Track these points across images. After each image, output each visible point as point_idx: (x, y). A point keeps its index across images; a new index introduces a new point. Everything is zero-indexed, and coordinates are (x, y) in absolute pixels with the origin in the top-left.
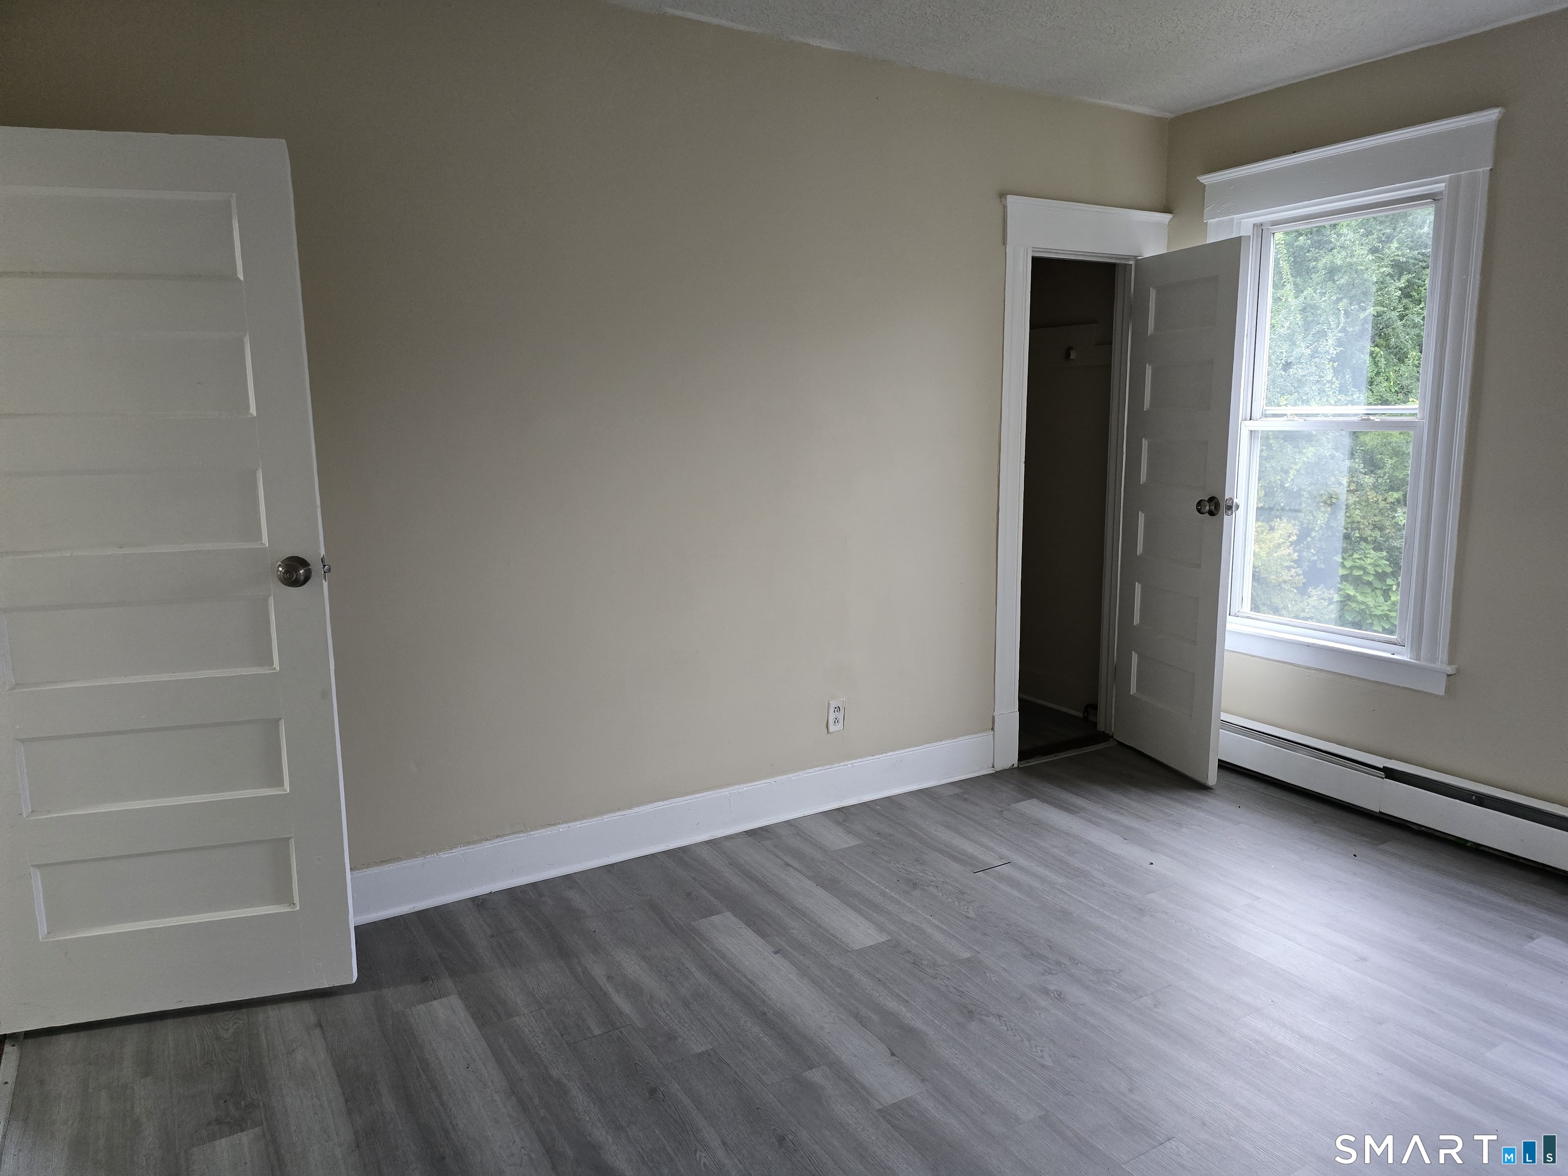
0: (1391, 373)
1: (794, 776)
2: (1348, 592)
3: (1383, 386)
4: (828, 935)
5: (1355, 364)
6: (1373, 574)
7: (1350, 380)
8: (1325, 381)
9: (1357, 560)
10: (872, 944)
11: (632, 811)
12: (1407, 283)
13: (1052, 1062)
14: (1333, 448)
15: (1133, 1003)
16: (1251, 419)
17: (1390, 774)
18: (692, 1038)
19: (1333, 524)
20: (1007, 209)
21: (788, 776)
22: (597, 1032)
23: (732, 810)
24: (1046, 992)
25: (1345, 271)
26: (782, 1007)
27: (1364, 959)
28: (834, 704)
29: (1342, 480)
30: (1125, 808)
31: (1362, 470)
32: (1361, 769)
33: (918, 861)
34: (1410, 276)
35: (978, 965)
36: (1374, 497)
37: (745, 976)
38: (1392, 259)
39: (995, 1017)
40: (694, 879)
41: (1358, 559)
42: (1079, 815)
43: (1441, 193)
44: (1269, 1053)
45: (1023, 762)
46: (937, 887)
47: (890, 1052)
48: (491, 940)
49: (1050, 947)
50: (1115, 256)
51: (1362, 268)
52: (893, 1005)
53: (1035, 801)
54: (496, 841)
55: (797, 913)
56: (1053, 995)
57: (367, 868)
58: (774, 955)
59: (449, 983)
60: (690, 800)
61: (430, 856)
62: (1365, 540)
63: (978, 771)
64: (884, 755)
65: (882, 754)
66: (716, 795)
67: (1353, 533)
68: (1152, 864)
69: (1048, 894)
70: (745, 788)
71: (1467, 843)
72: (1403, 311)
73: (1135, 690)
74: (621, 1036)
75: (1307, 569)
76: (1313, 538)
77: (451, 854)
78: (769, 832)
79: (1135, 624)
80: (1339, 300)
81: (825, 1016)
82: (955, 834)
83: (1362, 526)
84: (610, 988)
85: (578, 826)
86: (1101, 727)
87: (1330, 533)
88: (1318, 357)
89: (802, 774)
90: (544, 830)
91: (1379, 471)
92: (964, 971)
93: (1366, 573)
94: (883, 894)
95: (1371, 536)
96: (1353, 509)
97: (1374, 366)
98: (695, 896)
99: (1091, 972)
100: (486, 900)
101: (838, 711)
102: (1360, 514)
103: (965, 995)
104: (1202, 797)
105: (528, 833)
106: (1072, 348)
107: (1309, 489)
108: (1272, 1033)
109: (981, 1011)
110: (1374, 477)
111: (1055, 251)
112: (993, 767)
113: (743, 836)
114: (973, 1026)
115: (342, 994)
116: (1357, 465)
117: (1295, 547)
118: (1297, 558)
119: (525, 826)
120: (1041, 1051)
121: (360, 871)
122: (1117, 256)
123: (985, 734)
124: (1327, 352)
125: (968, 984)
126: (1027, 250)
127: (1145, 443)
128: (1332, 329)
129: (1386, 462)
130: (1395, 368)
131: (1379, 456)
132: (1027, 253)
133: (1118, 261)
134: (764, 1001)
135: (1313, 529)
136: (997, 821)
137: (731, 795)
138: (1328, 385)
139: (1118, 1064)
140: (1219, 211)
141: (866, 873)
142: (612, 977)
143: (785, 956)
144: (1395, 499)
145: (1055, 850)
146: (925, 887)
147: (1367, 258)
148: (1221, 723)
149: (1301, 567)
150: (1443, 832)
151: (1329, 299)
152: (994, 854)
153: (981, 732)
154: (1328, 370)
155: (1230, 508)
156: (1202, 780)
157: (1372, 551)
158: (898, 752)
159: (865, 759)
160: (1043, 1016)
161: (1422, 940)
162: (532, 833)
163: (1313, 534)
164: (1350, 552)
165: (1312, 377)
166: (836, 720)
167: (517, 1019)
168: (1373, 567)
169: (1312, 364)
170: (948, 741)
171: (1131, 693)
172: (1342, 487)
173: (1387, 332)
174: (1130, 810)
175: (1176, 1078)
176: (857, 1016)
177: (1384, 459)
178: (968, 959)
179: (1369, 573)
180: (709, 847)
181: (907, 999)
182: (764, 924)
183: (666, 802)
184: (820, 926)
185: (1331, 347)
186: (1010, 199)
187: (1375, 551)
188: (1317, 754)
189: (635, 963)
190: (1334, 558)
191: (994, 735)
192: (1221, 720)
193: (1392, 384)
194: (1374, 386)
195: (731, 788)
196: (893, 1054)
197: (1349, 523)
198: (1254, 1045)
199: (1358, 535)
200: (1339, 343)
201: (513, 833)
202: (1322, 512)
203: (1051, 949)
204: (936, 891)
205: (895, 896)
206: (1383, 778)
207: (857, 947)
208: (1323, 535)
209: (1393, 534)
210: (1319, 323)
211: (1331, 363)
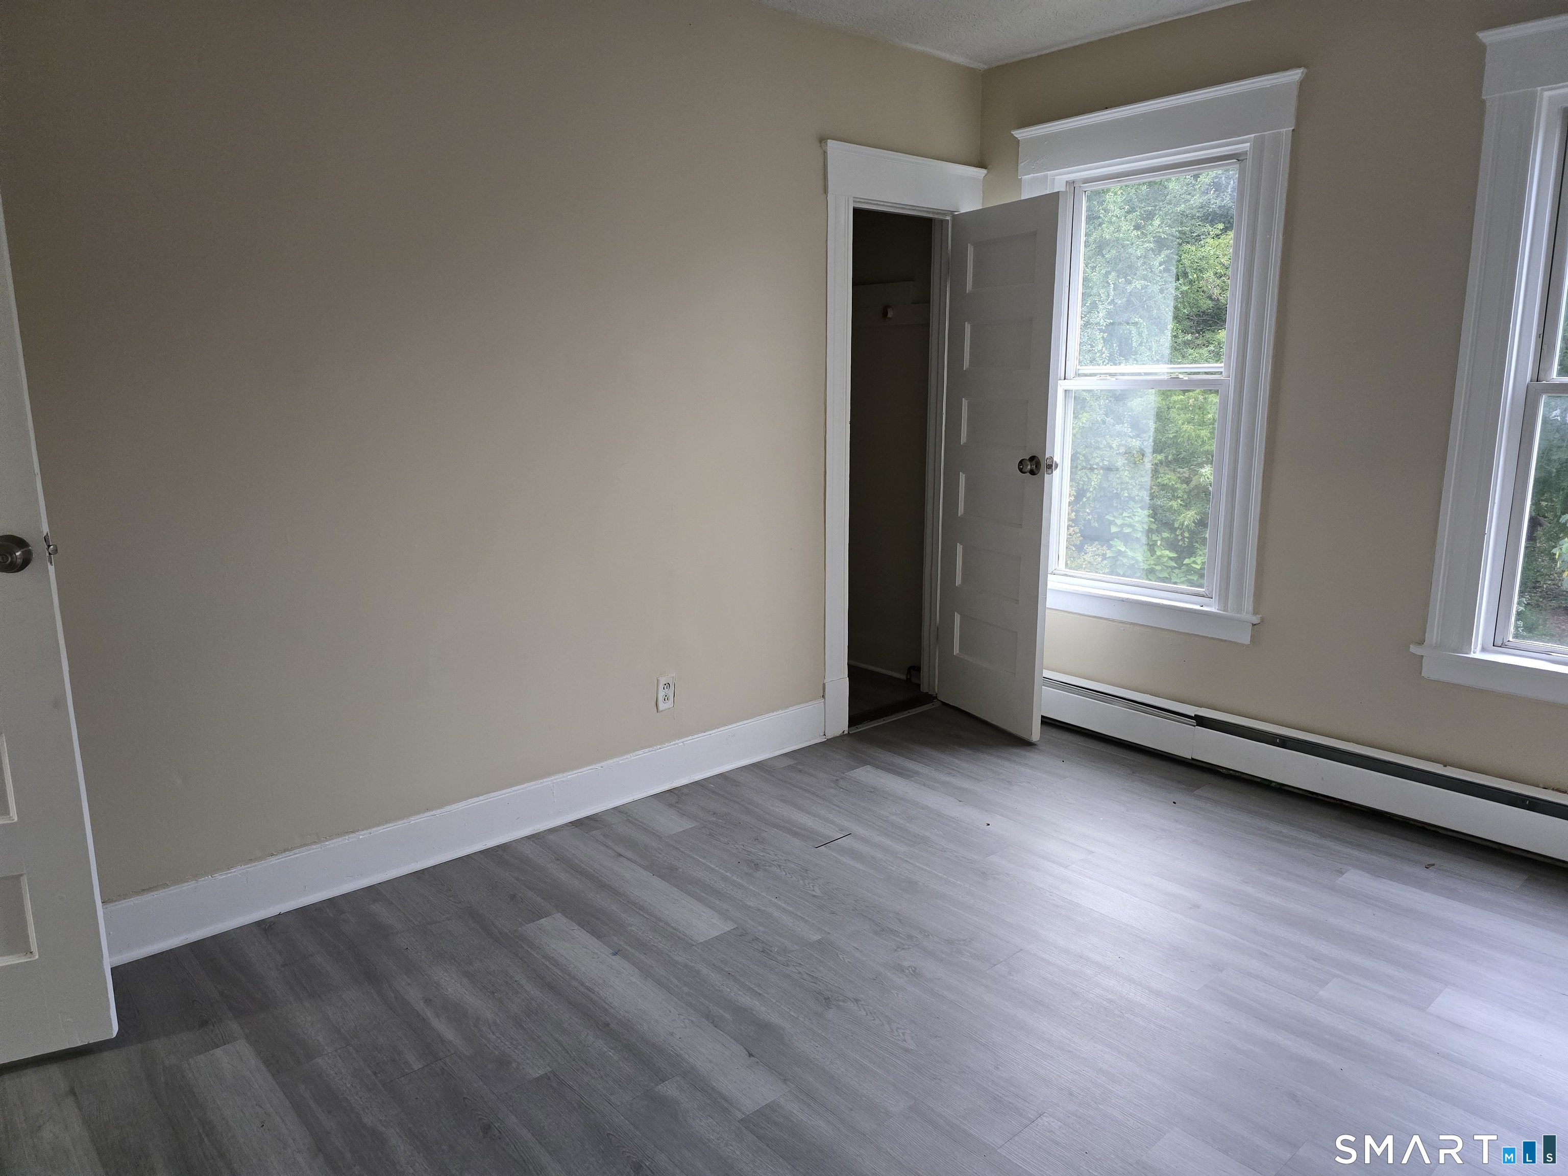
0: (1153, 343)
1: (622, 760)
2: (1119, 548)
3: (1146, 355)
4: (669, 929)
5: (1122, 333)
6: (1141, 531)
7: (1117, 348)
8: (1096, 351)
9: (1126, 519)
10: (717, 935)
11: (443, 810)
12: (1166, 258)
13: (915, 1045)
14: (1104, 414)
15: (988, 972)
16: (1065, 379)
17: (1201, 721)
18: (528, 1062)
19: (1105, 485)
20: (827, 155)
21: (615, 760)
22: (417, 1066)
23: (555, 801)
24: (901, 969)
25: (1112, 246)
26: (627, 1015)
27: (1196, 906)
28: (663, 681)
29: (1112, 444)
30: (956, 769)
31: (1130, 434)
32: (1171, 717)
33: (758, 839)
34: (1169, 251)
35: (830, 947)
36: (1140, 459)
37: (582, 984)
38: (1155, 235)
39: (852, 1001)
40: (518, 879)
41: (1128, 517)
42: (912, 779)
43: (1246, 153)
44: (1123, 1011)
45: (853, 728)
46: (779, 866)
47: (747, 1053)
48: (283, 969)
49: (900, 920)
50: (932, 210)
51: (1129, 243)
52: (745, 1000)
53: (868, 768)
54: (284, 855)
55: (634, 908)
56: (907, 971)
57: (125, 899)
58: (613, 957)
59: (234, 1026)
60: (508, 793)
61: (203, 879)
62: (1133, 499)
63: (810, 741)
64: (716, 730)
65: (715, 729)
66: (537, 786)
67: (1122, 493)
68: (989, 825)
69: (891, 864)
70: (569, 776)
71: (1271, 783)
72: (1164, 285)
73: (958, 650)
74: (446, 1068)
75: (1083, 528)
76: (1088, 499)
77: (229, 875)
78: (597, 821)
79: (957, 585)
80: (1108, 273)
81: (674, 1020)
82: (793, 808)
83: (1130, 487)
84: (429, 1014)
85: (381, 831)
86: (924, 688)
87: (1102, 494)
88: (1090, 328)
89: (631, 757)
90: (340, 839)
91: (1145, 435)
92: (816, 956)
93: (1135, 530)
94: (725, 879)
95: (1138, 495)
96: (1123, 470)
97: (1138, 336)
98: (520, 899)
99: (943, 943)
100: (274, 923)
101: (668, 688)
102: (1128, 475)
103: (819, 981)
104: (1028, 754)
105: (322, 844)
106: (889, 307)
107: (1084, 452)
108: (1123, 990)
109: (838, 997)
110: (1140, 441)
111: (876, 202)
112: (825, 735)
113: (568, 828)
114: (831, 1014)
115: (101, 1051)
116: (1126, 429)
117: (1073, 507)
118: (1075, 517)
119: (319, 838)
120: (903, 1034)
121: (117, 903)
122: (934, 211)
123: (816, 702)
124: (1098, 324)
125: (821, 968)
126: (848, 198)
127: (965, 403)
128: (1102, 302)
129: (1150, 426)
130: (1156, 338)
131: (1144, 421)
132: (848, 201)
133: (936, 216)
134: (606, 1010)
135: (1088, 490)
136: (833, 791)
137: (554, 785)
138: (1098, 355)
139: (981, 1040)
140: (1033, 167)
141: (705, 858)
142: (430, 1000)
143: (626, 957)
144: (1159, 460)
145: (894, 817)
146: (767, 867)
147: (1133, 234)
148: (1043, 680)
149: (1078, 526)
150: (1248, 774)
151: (1099, 273)
152: (834, 827)
153: (812, 701)
154: (1099, 341)
155: (1050, 467)
156: (1026, 737)
157: (1139, 510)
158: (730, 727)
159: (696, 736)
160: (900, 996)
161: (1246, 882)
162: (327, 843)
163: (1088, 495)
164: (1120, 511)
165: (1085, 347)
166: (666, 698)
167: (319, 1060)
168: (1140, 524)
169: (1085, 334)
170: (780, 712)
171: (955, 654)
172: (1112, 450)
173: (1149, 304)
174: (961, 771)
175: (1039, 1048)
176: (708, 1016)
177: (1149, 424)
178: (819, 942)
179: (1137, 530)
180: (532, 843)
181: (760, 992)
182: (600, 924)
183: (481, 798)
184: (660, 920)
185: (1102, 320)
186: (830, 143)
187: (1142, 509)
188: (1134, 706)
189: (455, 981)
190: (1106, 517)
191: (825, 703)
192: (1044, 677)
193: (1153, 353)
194: (1138, 356)
195: (553, 778)
196: (751, 1055)
197: (1119, 484)
198: (1108, 1005)
199: (1126, 495)
200: (1109, 314)
201: (304, 844)
202: (1095, 474)
203: (901, 922)
204: (779, 870)
205: (737, 880)
206: (1195, 726)
207: (701, 939)
208: (1096, 496)
209: (1157, 493)
210: (1091, 295)
211: (1101, 333)
